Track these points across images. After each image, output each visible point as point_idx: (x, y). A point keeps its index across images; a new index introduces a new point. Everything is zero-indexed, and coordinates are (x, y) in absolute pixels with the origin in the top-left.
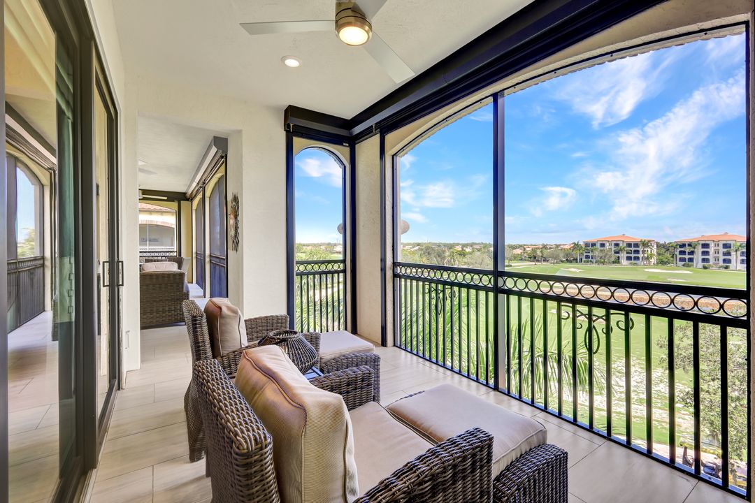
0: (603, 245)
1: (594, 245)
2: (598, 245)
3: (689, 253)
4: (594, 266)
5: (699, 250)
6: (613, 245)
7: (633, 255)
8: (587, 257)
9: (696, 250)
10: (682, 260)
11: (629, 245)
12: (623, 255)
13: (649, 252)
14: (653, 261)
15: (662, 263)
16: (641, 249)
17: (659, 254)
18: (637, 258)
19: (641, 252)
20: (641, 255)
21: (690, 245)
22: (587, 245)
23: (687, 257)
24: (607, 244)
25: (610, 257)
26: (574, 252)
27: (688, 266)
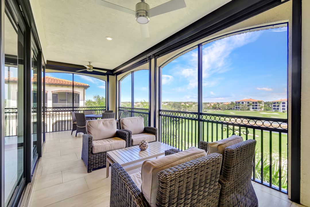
0: (243, 103)
1: (239, 103)
2: (241, 103)
3: (277, 106)
4: (239, 111)
5: (281, 105)
6: (247, 103)
7: (255, 107)
8: (236, 108)
9: (280, 105)
10: (274, 109)
11: (253, 103)
12: (251, 107)
13: (261, 106)
14: (263, 109)
15: (266, 110)
16: (258, 104)
17: (265, 106)
18: (256, 108)
19: (258, 106)
20: (258, 107)
21: (278, 103)
22: (236, 103)
23: (276, 107)
24: (244, 102)
25: (246, 107)
26: (231, 106)
27: (277, 111)
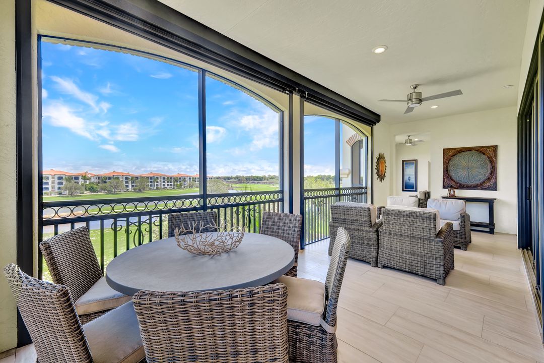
16: (107, 181)
